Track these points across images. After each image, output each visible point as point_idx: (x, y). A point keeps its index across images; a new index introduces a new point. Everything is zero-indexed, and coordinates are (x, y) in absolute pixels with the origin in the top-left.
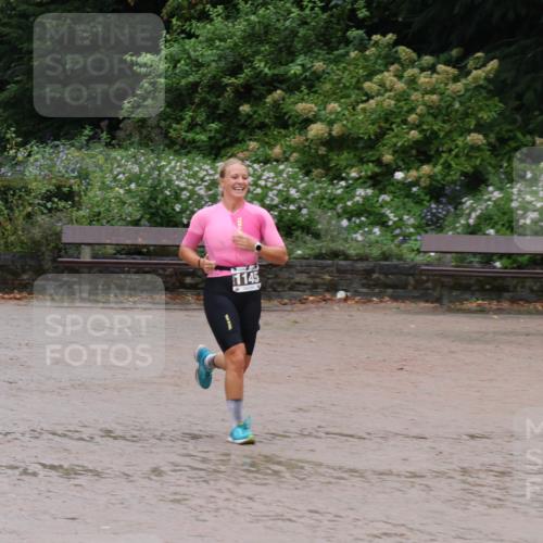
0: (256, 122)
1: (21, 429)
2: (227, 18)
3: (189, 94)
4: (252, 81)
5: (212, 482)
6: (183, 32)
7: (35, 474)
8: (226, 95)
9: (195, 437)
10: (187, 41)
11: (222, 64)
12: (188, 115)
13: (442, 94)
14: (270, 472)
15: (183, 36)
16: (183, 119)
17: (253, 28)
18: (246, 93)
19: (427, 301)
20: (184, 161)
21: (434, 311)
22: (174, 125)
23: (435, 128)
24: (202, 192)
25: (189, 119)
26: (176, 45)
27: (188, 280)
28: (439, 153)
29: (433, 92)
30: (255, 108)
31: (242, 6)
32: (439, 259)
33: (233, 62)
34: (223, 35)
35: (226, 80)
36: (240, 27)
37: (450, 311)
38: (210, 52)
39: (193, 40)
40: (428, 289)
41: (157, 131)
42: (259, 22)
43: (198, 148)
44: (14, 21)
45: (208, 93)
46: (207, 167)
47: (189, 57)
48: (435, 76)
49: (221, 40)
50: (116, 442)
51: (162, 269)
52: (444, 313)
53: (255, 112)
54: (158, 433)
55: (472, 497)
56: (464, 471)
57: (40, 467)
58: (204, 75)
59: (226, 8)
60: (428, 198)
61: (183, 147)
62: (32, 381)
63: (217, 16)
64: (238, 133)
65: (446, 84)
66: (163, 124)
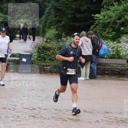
0: (125, 32)
1: (63, 109)
2: (118, 5)
3: (108, 25)
4: (124, 22)
5: (112, 125)
6: (107, 9)
7: (66, 121)
8: (117, 25)
9: (107, 113)
10: (108, 11)
11: (117, 17)
12: (107, 30)
14: (127, 123)
15: (107, 10)
16: (106, 31)
17: (125, 8)
18: (122, 25)
20: (106, 42)
22: (104, 32)
24: (110, 50)
25: (108, 31)
26: (105, 12)
27: (106, 72)
30: (125, 28)
31: (122, 2)
33: (119, 17)
34: (117, 10)
35: (117, 21)
36: (121, 8)
38: (113, 14)
39: (109, 11)
41: (99, 34)
42: (127, 6)
43: (109, 38)
44: (65, 6)
45: (113, 24)
46: (112, 43)
47: (108, 15)
49: (116, 11)
50: (87, 113)
51: (99, 69)
53: (125, 29)
54: (98, 111)
57: (68, 119)
58: (112, 20)
59: (118, 3)
61: (106, 38)
62: (66, 97)
63: (116, 5)
64: (120, 35)
66: (101, 32)
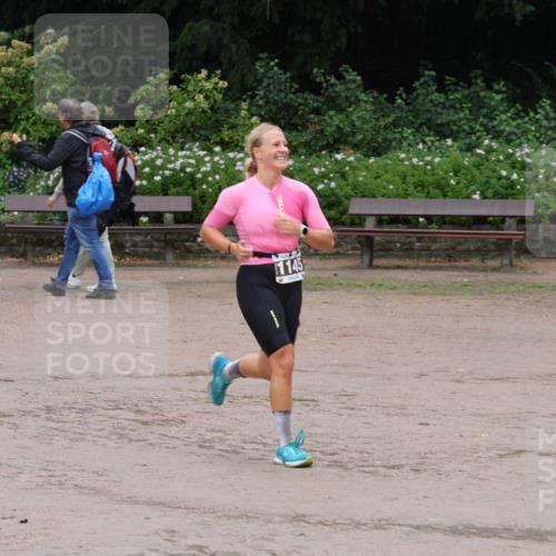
13: (17, 67)
19: (13, 256)
21: (19, 266)
23: (13, 97)
28: (18, 121)
29: (9, 64)
32: (22, 218)
37: (34, 264)
40: (13, 245)
48: (10, 50)
52: (28, 267)
55: (56, 432)
56: (49, 409)
60: (9, 162)
65: (21, 58)
